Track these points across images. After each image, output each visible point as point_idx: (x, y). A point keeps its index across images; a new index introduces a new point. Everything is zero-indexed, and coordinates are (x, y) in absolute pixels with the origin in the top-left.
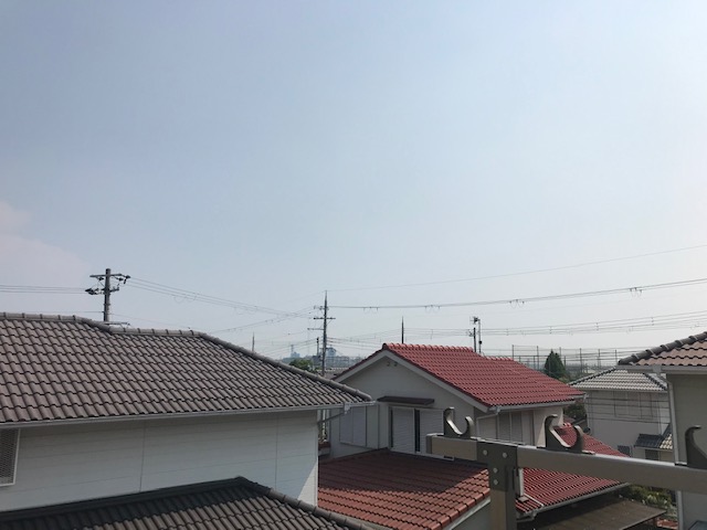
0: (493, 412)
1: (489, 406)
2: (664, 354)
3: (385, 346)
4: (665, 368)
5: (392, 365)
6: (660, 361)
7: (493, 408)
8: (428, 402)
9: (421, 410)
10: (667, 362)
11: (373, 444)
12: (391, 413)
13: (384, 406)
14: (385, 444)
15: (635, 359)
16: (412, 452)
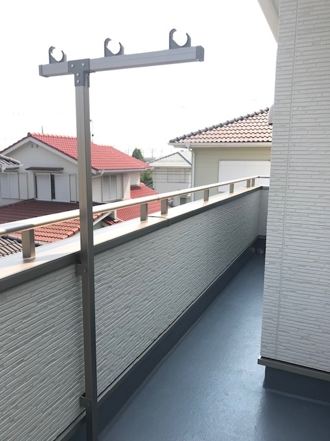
0: (99, 174)
1: (97, 170)
2: (192, 137)
3: (29, 135)
4: (192, 144)
5: (35, 146)
6: (190, 140)
7: (100, 171)
8: (60, 170)
9: (55, 174)
10: (193, 141)
11: (24, 197)
12: (35, 177)
13: (30, 173)
14: (32, 196)
15: (178, 140)
16: (50, 200)
